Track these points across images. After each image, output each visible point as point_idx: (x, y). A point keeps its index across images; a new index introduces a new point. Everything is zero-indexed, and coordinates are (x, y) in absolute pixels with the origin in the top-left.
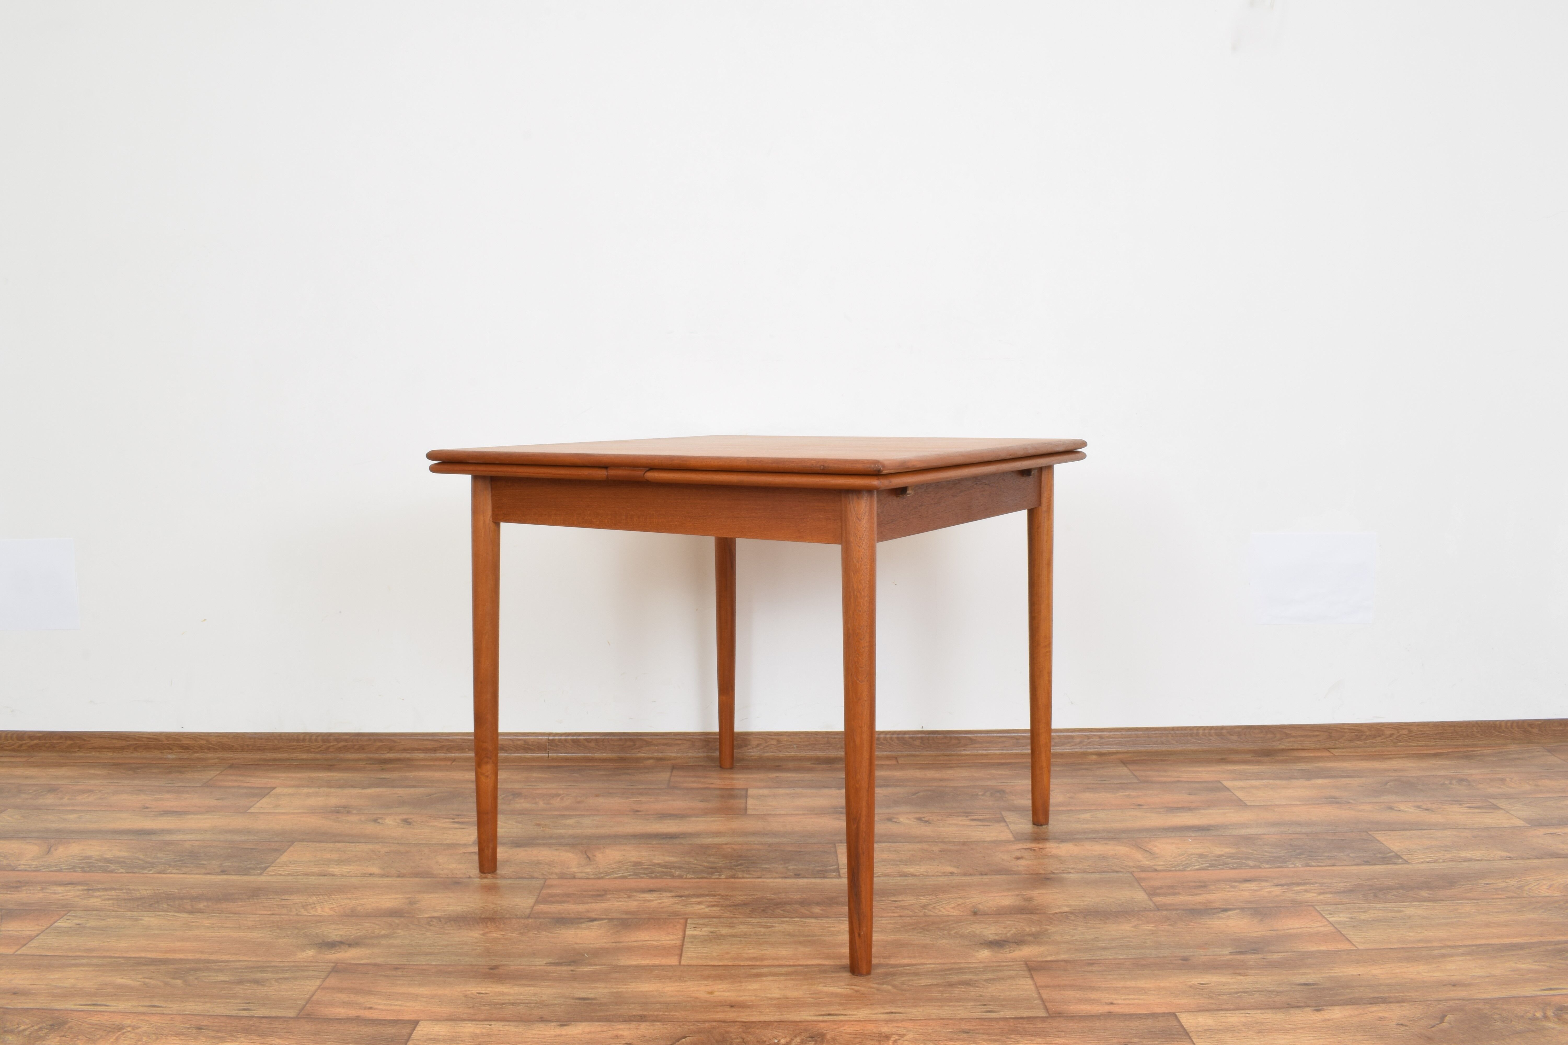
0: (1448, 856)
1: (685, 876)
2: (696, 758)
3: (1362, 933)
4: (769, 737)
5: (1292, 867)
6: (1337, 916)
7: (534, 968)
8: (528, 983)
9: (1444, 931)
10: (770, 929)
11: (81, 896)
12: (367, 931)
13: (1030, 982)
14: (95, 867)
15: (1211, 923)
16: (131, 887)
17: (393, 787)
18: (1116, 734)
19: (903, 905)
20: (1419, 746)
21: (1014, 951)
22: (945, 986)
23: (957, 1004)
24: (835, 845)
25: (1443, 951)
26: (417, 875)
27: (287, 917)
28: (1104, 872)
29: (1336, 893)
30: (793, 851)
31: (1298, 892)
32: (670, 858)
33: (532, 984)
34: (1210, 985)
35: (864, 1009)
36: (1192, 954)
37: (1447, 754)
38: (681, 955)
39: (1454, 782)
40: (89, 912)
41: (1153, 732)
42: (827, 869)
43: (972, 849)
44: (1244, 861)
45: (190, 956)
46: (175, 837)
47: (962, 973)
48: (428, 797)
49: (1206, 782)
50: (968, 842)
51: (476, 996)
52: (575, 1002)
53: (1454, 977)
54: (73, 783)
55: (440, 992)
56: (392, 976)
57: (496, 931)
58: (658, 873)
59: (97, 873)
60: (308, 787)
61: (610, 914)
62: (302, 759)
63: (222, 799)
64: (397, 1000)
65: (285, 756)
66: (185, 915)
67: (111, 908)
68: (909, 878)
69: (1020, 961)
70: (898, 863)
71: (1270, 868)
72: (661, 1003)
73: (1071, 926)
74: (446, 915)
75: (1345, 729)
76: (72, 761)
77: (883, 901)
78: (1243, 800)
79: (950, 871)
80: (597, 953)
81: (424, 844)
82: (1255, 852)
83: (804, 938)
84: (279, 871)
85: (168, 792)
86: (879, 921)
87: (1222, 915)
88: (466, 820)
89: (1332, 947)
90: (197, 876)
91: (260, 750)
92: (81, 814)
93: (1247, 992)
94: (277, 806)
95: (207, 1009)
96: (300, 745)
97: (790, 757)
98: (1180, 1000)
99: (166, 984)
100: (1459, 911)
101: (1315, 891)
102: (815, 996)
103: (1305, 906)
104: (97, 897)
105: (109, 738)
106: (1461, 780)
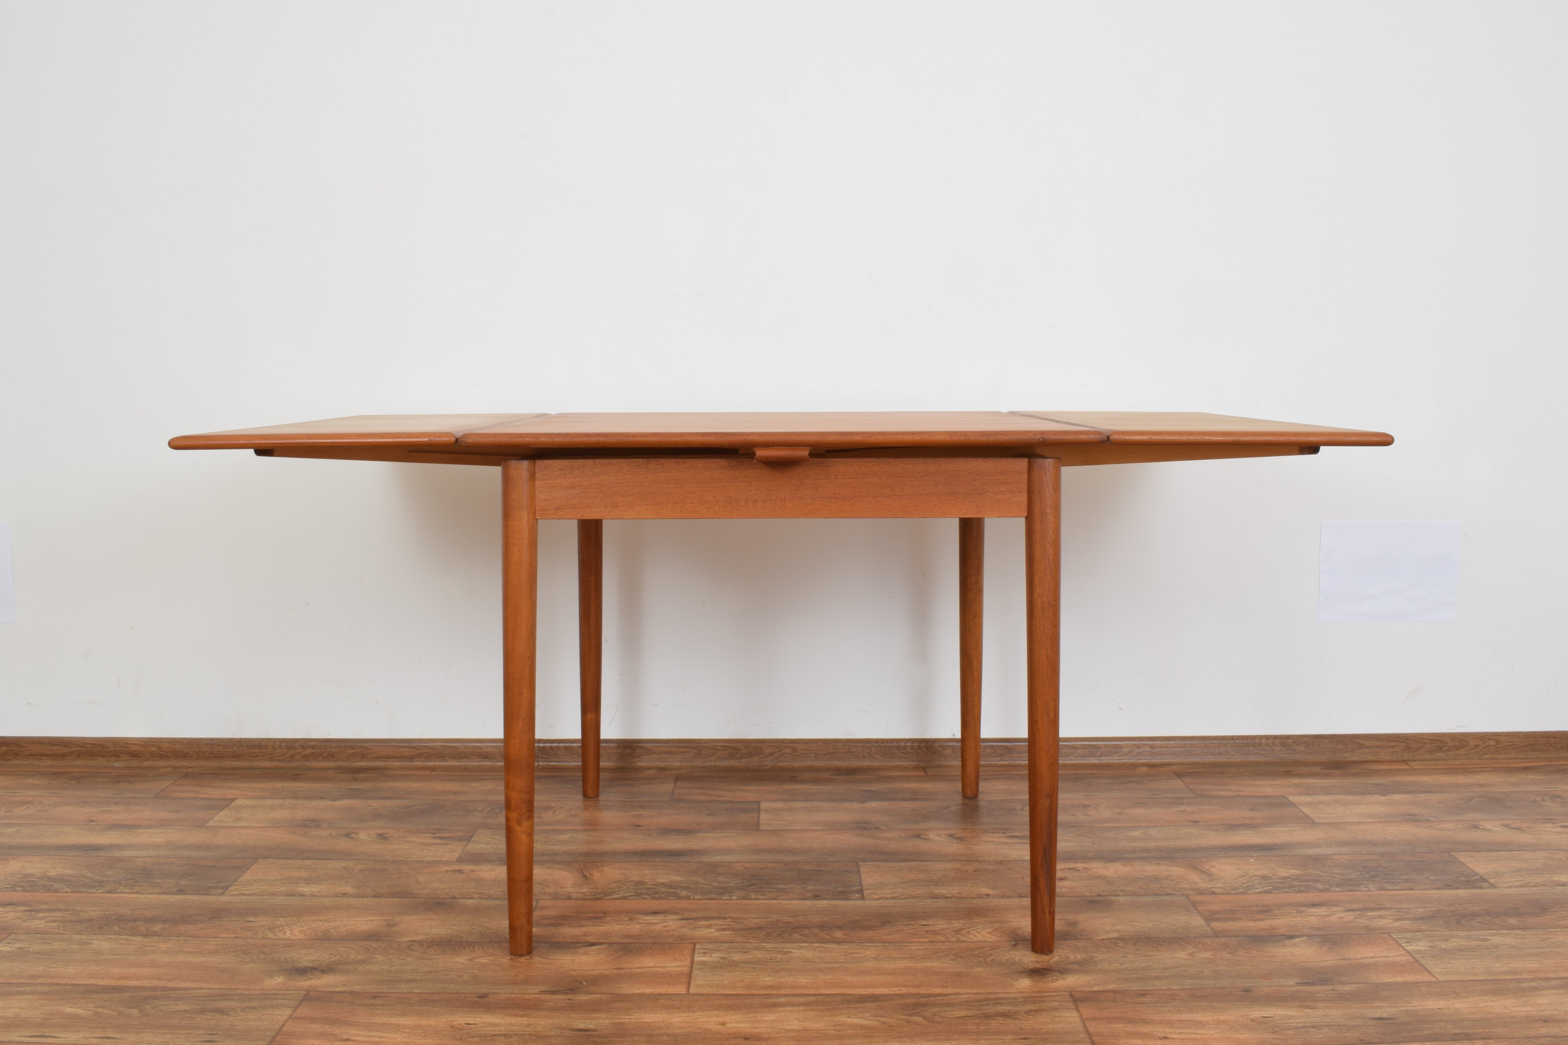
0: (1540, 880)
1: (692, 897)
2: (703, 767)
3: (1443, 963)
4: (783, 744)
5: (1366, 891)
6: (1415, 944)
7: (527, 997)
8: (521, 1013)
9: (1534, 962)
10: (788, 955)
11: (23, 918)
12: (341, 956)
13: (1076, 1014)
14: (37, 886)
15: (1275, 951)
16: (78, 908)
17: (367, 798)
18: (1169, 744)
19: (933, 929)
20: (1508, 759)
21: (1057, 980)
22: (981, 1017)
23: (994, 1037)
24: (858, 863)
25: (1533, 984)
26: (394, 895)
27: (252, 940)
28: (1156, 895)
29: (1414, 919)
30: (811, 870)
31: (1372, 918)
32: (676, 878)
33: (525, 1014)
34: (1274, 1019)
35: (892, 1043)
36: (1254, 984)
37: (1539, 767)
38: (689, 983)
39: (1547, 798)
40: (32, 935)
41: (1210, 742)
42: (849, 889)
43: (1009, 868)
44: (1312, 884)
45: (146, 983)
46: (125, 853)
47: (1000, 1004)
48: (405, 810)
49: (1269, 797)
50: (1005, 861)
51: (464, 1026)
52: (574, 1034)
53: (1546, 1012)
54: (10, 794)
55: (424, 1022)
56: (370, 1005)
57: (483, 957)
58: (662, 893)
59: (40, 892)
60: (272, 798)
61: (610, 939)
62: (264, 768)
63: (176, 811)
64: (377, 1031)
65: (245, 764)
66: (139, 938)
67: (57, 931)
68: (941, 900)
69: (1063, 991)
70: (928, 884)
71: (1341, 891)
72: (668, 1035)
73: (1119, 953)
74: (429, 938)
75: (1424, 739)
76: (7, 770)
77: (912, 925)
78: (1310, 816)
79: (986, 893)
80: (596, 981)
81: (403, 861)
82: (1324, 874)
83: (825, 965)
84: (242, 890)
85: (116, 803)
86: (908, 946)
87: (1287, 942)
88: (449, 835)
89: (1410, 978)
90: (151, 896)
91: (217, 757)
92: (20, 828)
93: (1316, 1026)
94: (238, 819)
95: (166, 1041)
96: (263, 752)
97: (807, 767)
98: (1241, 1034)
99: (120, 1013)
100: (1551, 940)
101: (1390, 917)
102: (837, 1028)
103: (1380, 933)
104: (40, 919)
105: (49, 744)
106: (1554, 797)
